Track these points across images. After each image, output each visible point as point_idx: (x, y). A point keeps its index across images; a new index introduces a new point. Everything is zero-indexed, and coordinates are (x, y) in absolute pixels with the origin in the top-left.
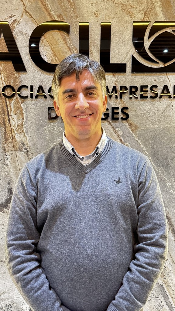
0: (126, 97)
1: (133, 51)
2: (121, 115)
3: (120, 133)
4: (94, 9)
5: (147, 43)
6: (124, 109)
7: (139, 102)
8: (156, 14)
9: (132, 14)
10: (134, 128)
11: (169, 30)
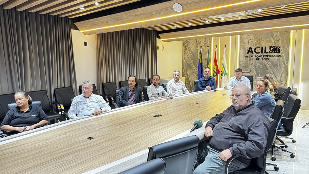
3: (267, 62)
4: (264, 45)
8: (273, 45)
9: (269, 45)
10: (269, 61)
11: (275, 47)
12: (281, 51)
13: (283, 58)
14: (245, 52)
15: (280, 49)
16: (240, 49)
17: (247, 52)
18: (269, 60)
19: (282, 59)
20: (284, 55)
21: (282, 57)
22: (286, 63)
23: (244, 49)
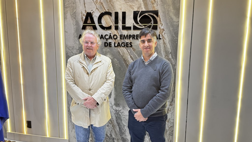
0: (131, 39)
1: (134, 22)
2: (129, 45)
3: (129, 52)
4: (120, 7)
5: (139, 19)
6: (131, 43)
7: (136, 41)
8: (142, 8)
9: (133, 9)
10: (134, 50)
11: (146, 14)
12: (159, 25)
13: (164, 43)
14: (77, 23)
15: (158, 19)
16: (65, 18)
17: (81, 24)
18: (133, 47)
19: (162, 45)
20: (166, 36)
21: (161, 41)
22: (170, 57)
23: (74, 15)
